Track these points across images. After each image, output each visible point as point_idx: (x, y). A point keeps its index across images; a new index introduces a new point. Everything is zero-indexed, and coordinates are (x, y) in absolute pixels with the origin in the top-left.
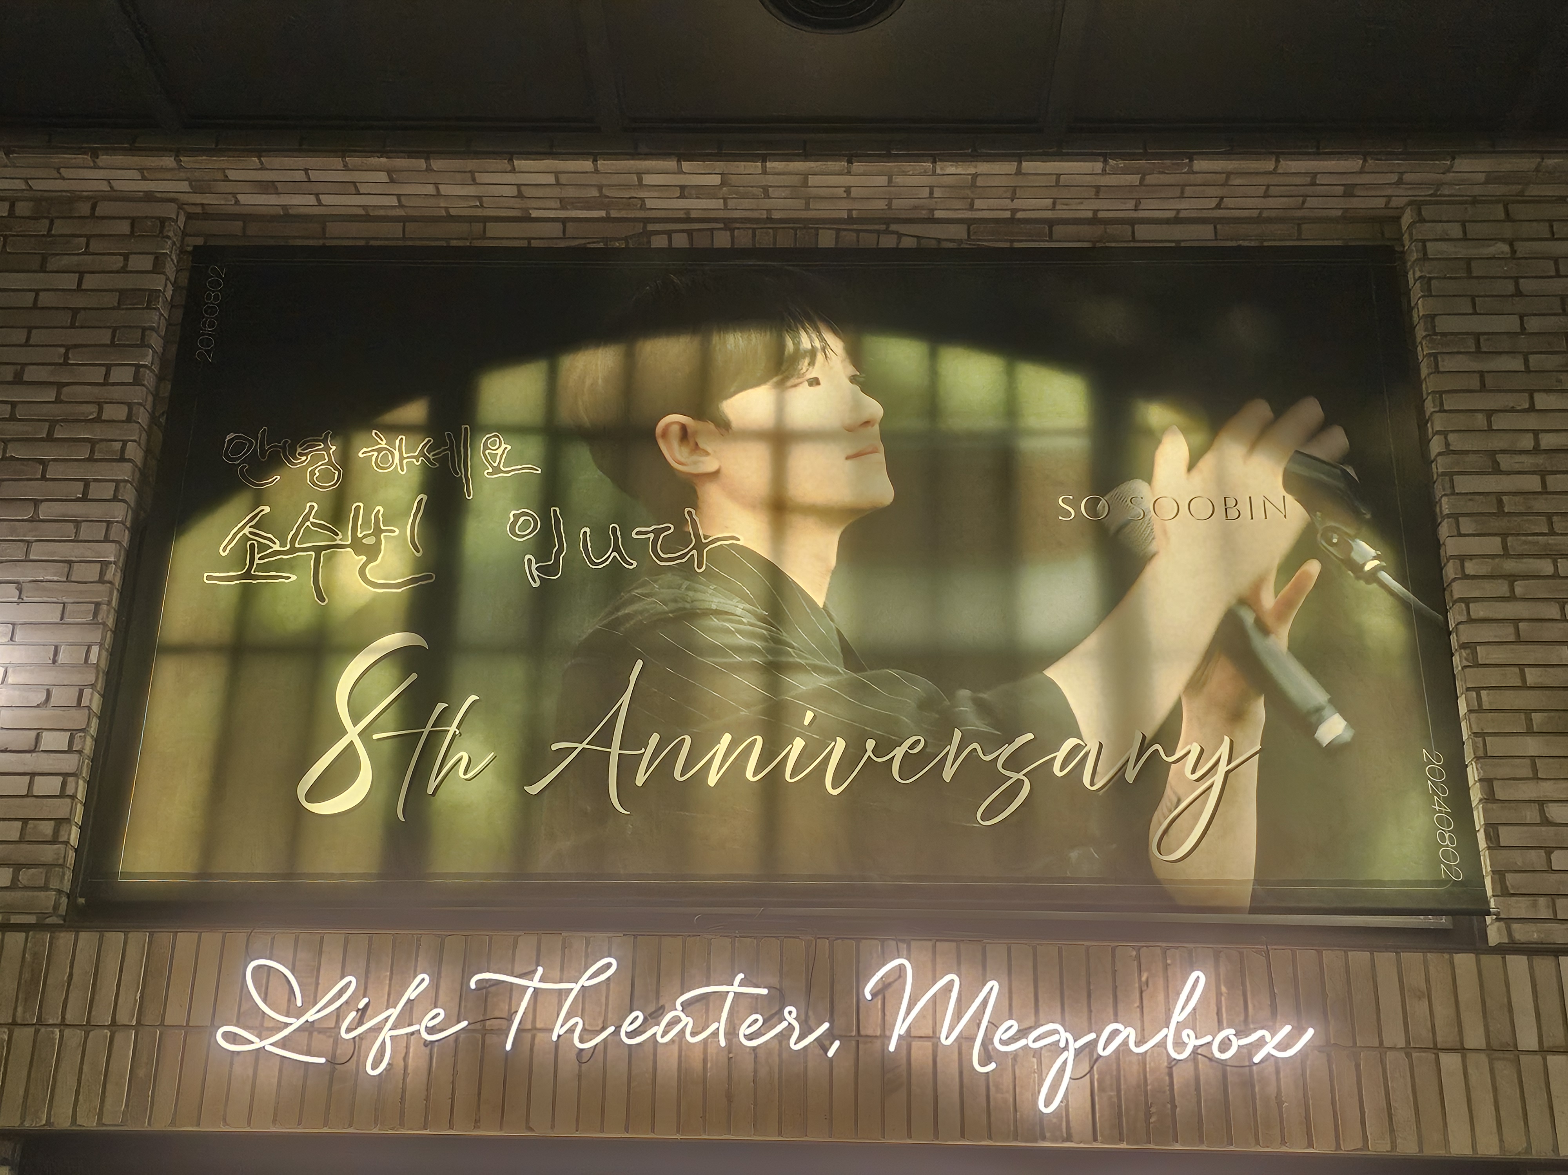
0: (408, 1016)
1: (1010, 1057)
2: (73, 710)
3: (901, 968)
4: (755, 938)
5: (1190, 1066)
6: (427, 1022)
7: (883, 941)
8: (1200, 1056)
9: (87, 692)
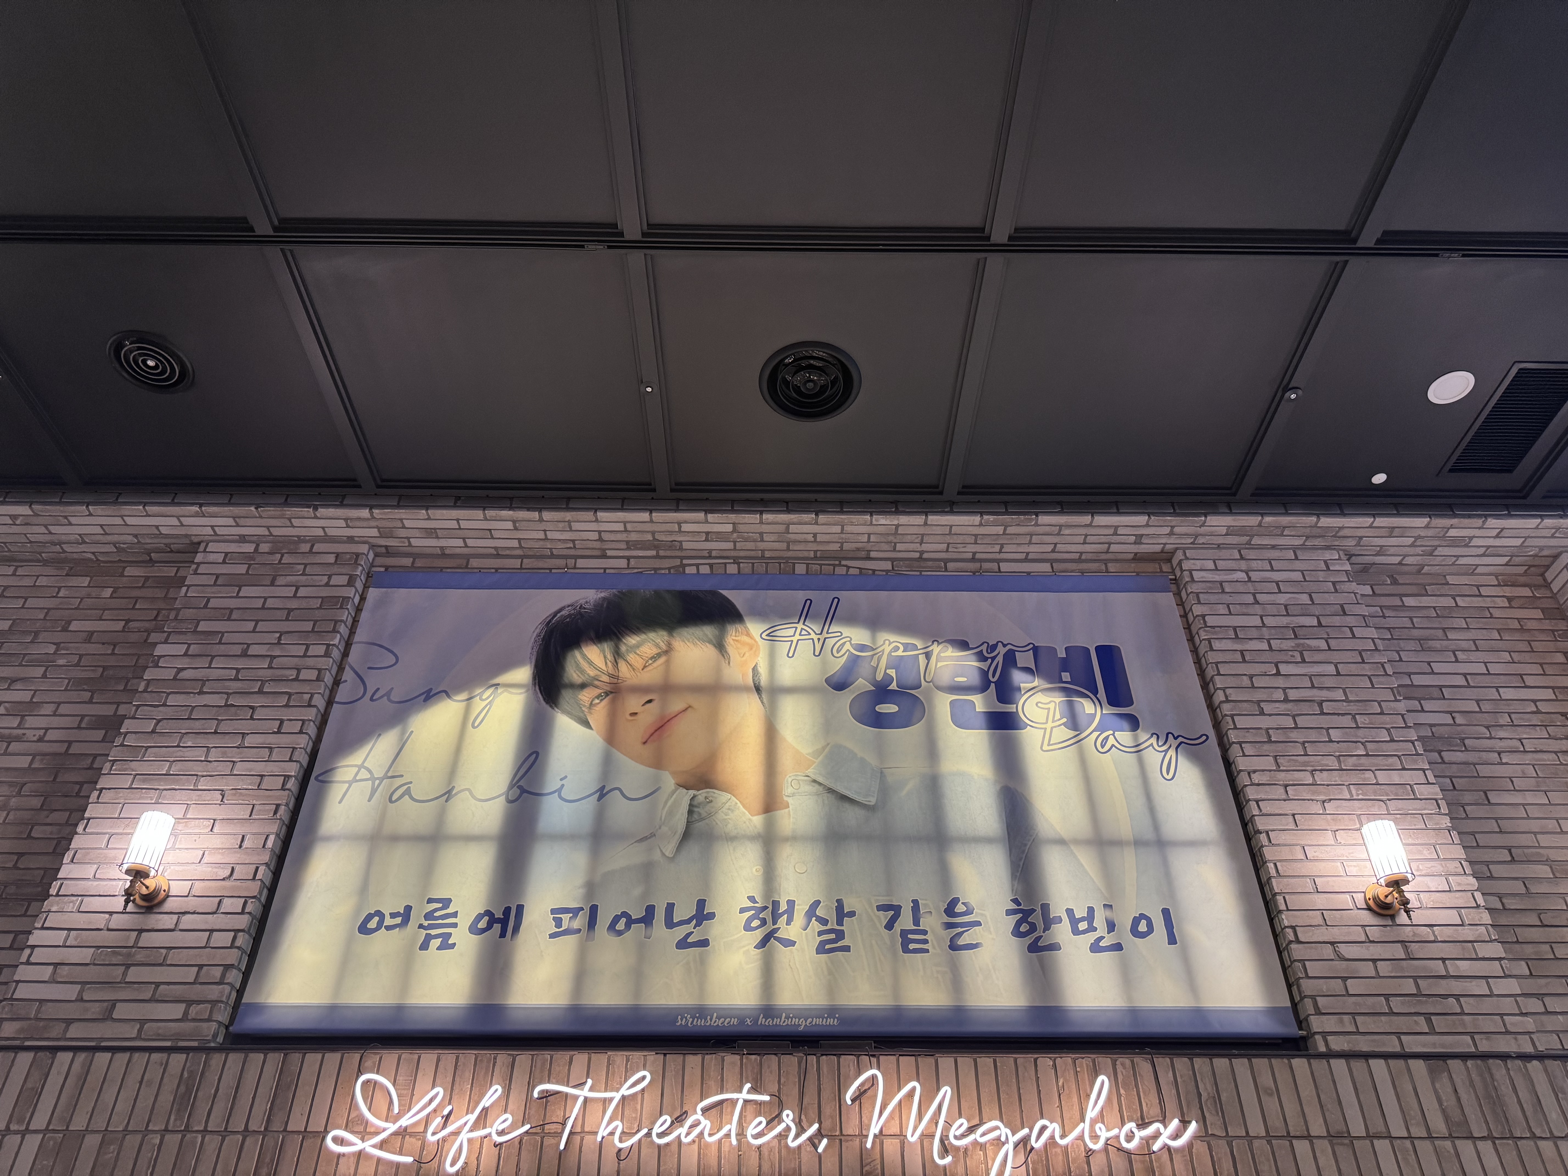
0: (483, 1120)
1: (962, 1150)
2: (250, 882)
3: (874, 1078)
4: (759, 1054)
5: (1103, 1156)
6: (499, 1125)
7: (858, 1056)
8: (1109, 1147)
9: (262, 869)
